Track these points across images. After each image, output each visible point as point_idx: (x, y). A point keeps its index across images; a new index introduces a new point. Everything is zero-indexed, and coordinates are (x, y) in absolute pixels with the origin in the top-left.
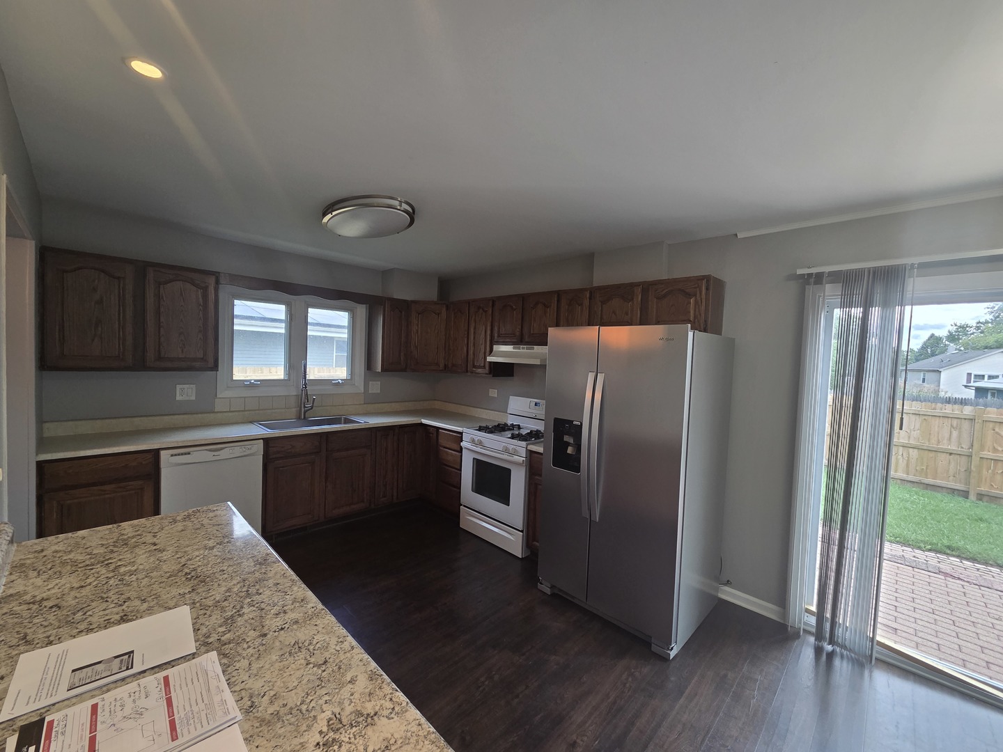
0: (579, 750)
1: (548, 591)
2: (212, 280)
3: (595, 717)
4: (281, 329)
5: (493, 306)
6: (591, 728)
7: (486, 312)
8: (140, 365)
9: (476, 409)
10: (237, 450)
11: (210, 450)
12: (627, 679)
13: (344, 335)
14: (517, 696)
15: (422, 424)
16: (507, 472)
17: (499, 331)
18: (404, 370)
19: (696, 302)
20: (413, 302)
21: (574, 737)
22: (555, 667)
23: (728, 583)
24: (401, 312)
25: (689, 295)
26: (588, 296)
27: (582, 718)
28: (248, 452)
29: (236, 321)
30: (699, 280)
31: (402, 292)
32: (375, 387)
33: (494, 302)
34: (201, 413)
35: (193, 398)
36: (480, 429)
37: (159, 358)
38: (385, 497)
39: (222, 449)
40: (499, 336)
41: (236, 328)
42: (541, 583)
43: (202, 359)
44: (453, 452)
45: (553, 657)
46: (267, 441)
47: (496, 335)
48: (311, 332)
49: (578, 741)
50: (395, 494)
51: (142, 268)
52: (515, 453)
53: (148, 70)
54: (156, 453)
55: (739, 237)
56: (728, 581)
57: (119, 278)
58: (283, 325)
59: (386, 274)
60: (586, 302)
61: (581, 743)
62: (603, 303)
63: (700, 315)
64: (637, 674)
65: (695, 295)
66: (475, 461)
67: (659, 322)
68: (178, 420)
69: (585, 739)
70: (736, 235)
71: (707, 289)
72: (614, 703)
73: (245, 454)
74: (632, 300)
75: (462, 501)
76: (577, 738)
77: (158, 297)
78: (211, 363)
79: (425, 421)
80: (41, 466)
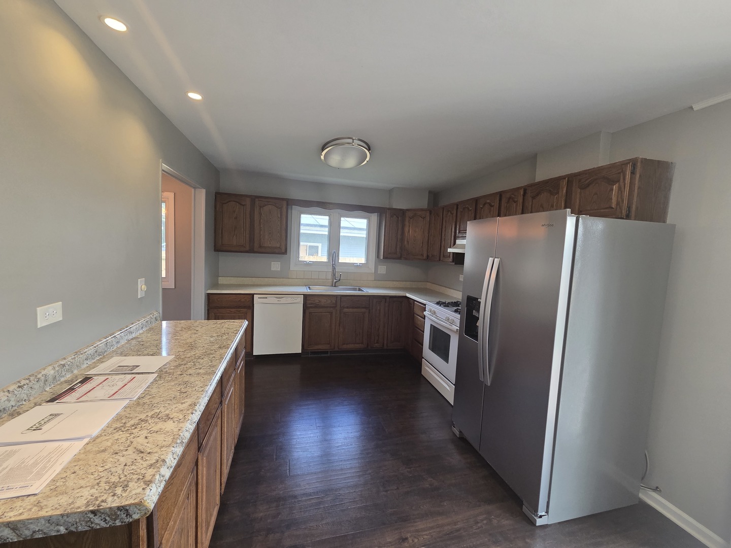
0: (406, 544)
1: (457, 433)
2: (285, 203)
3: (434, 532)
4: (325, 232)
5: (457, 208)
6: (425, 537)
7: (452, 214)
8: (251, 251)
9: (450, 290)
10: (289, 299)
11: (277, 298)
12: (482, 520)
13: (364, 234)
14: (386, 491)
15: (406, 297)
16: (448, 337)
17: (459, 229)
18: (400, 258)
19: (620, 189)
20: (408, 210)
21: (408, 535)
22: (428, 486)
23: (656, 489)
24: (398, 218)
25: (612, 182)
26: (522, 193)
27: (423, 527)
28: (295, 301)
29: (302, 227)
30: (623, 164)
31: (400, 204)
32: (382, 269)
33: (457, 205)
34: (283, 278)
35: (279, 269)
36: (438, 303)
37: (260, 247)
38: (378, 343)
39: (282, 297)
40: (459, 232)
41: (302, 231)
42: (454, 427)
43: (279, 247)
44: (421, 318)
45: (430, 479)
46: (306, 297)
47: (458, 231)
48: (343, 233)
49: (409, 539)
50: (385, 342)
51: (254, 198)
52: (452, 323)
53: (195, 96)
54: (253, 295)
55: (695, 109)
56: (657, 488)
57: (244, 205)
58: (327, 229)
59: (390, 192)
60: (521, 200)
61: (411, 541)
62: (533, 198)
63: (623, 201)
64: (495, 522)
65: (618, 181)
66: (432, 327)
67: (581, 211)
68: (271, 280)
69: (416, 540)
70: (691, 108)
71: (633, 173)
72: (458, 530)
73: (294, 302)
74: (558, 193)
75: (424, 355)
76: (410, 537)
77: (260, 214)
78: (283, 251)
79: (408, 295)
80: (209, 296)
